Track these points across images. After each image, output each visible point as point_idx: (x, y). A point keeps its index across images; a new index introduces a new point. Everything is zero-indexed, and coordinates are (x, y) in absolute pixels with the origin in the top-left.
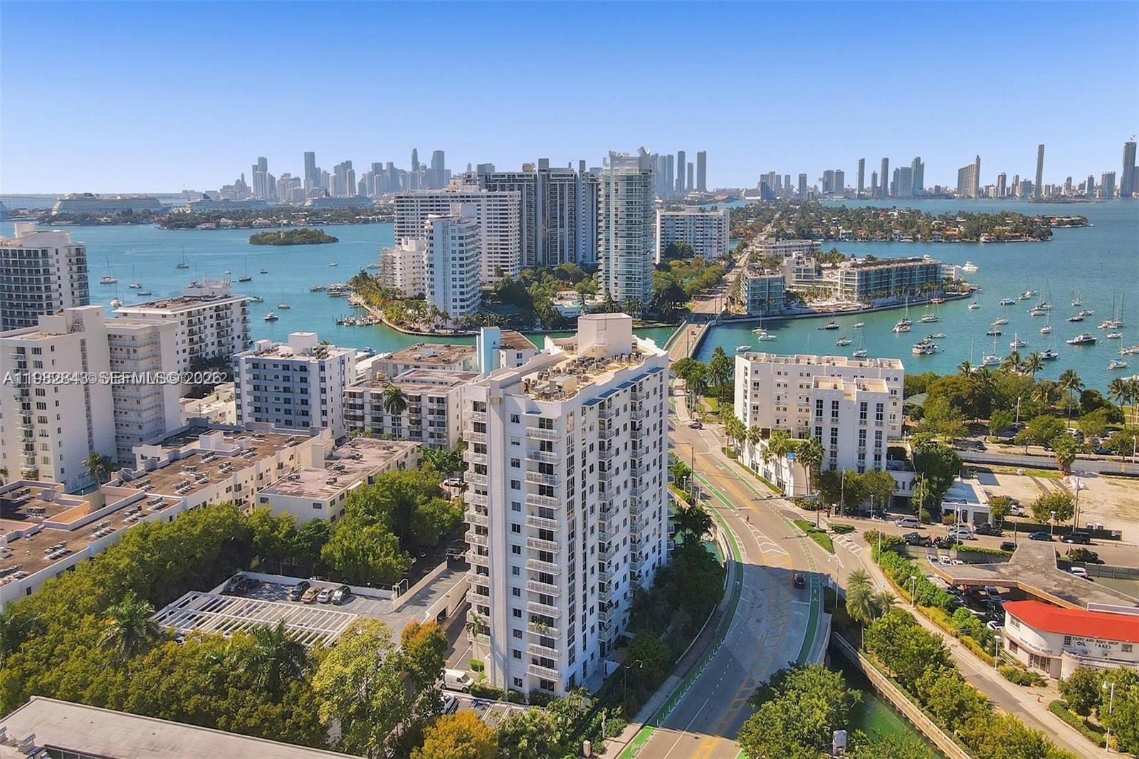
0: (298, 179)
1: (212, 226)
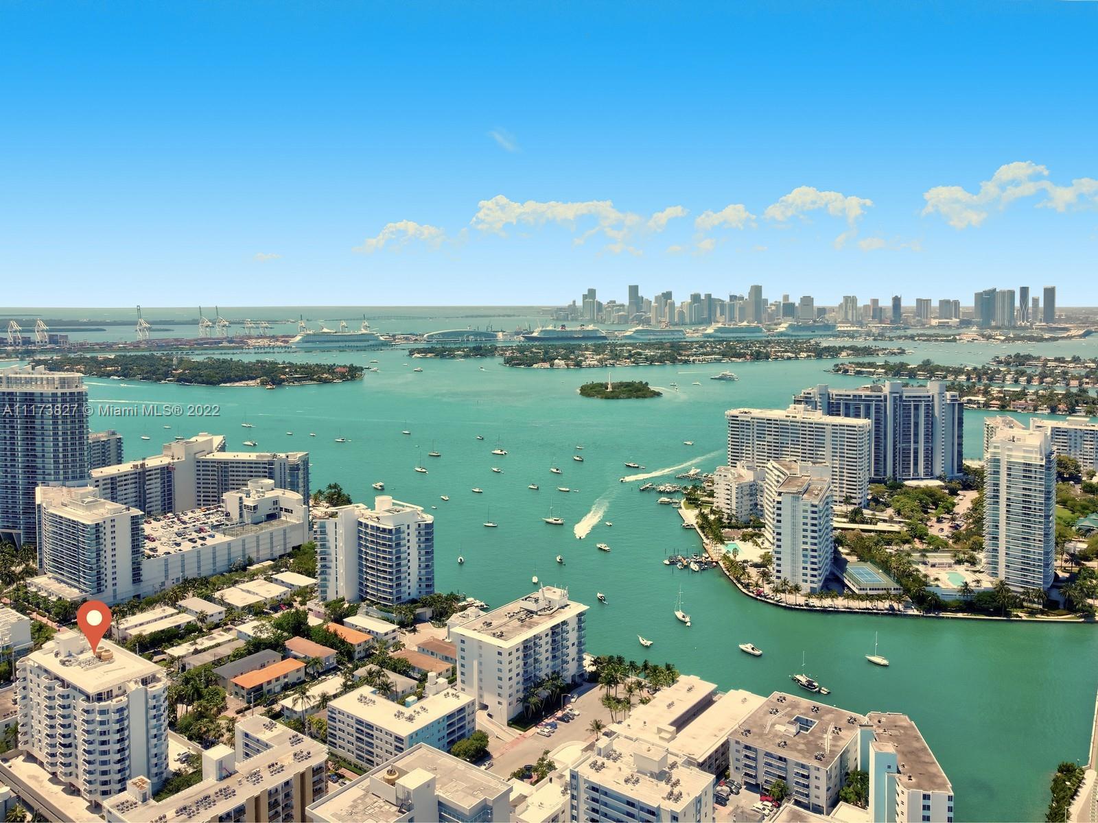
0: (623, 306)
1: (547, 365)
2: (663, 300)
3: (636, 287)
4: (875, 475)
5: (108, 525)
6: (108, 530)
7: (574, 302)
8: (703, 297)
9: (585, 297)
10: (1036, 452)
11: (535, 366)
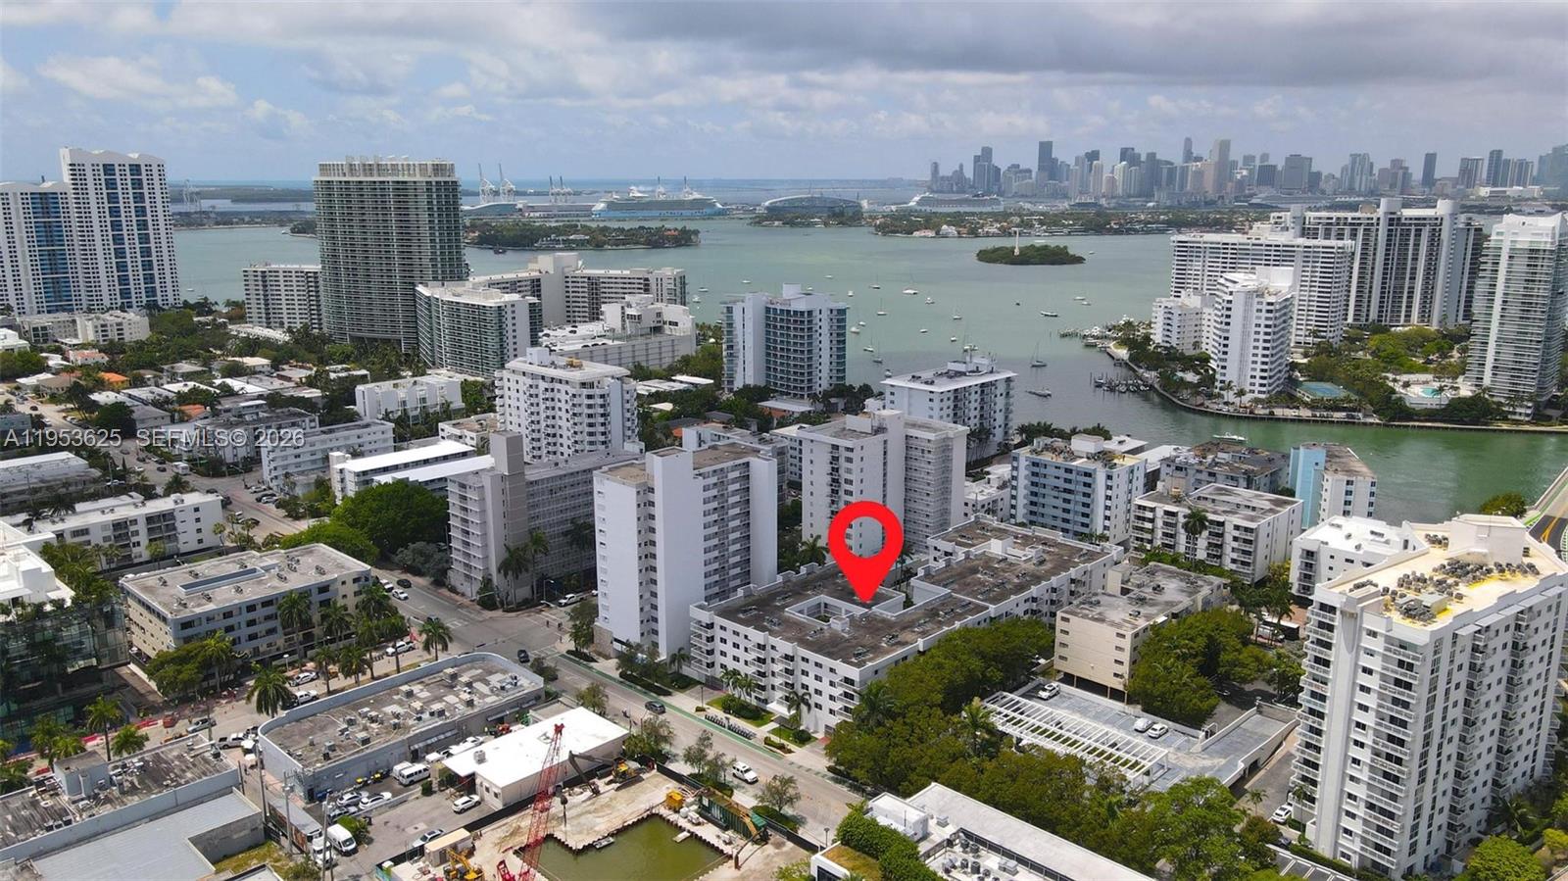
0: (1030, 171)
1: (931, 234)
2: (1087, 163)
3: (1050, 144)
4: (1355, 320)
5: (509, 309)
6: (509, 316)
7: (961, 166)
8: (1143, 158)
9: (977, 159)
10: (1547, 235)
11: (916, 234)
